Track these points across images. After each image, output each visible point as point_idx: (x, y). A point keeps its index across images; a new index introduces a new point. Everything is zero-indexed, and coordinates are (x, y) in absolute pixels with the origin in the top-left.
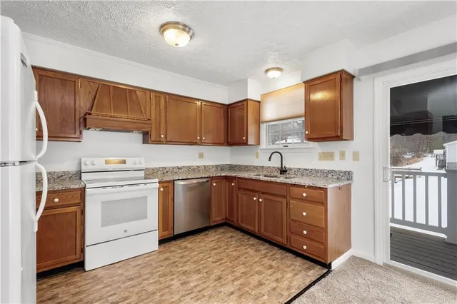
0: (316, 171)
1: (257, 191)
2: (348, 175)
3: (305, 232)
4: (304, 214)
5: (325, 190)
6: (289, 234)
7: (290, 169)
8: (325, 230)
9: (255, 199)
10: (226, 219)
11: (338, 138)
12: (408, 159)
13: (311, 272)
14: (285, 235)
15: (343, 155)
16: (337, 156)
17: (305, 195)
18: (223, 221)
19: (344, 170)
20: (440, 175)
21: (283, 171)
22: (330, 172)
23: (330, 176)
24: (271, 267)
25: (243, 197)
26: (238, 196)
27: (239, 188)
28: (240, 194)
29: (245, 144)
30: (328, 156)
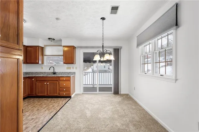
0: (66, 73)
1: (46, 81)
2: (74, 73)
3: (64, 90)
4: (64, 84)
5: (70, 77)
6: (59, 92)
7: (57, 73)
8: (70, 88)
9: (45, 83)
10: (28, 95)
11: (73, 63)
12: (86, 69)
13: (66, 100)
14: (58, 92)
15: (73, 68)
16: (72, 68)
17: (64, 79)
18: (27, 96)
19: (73, 72)
20: (91, 72)
21: (54, 73)
22: (70, 73)
23: (70, 74)
24: (55, 102)
25: (39, 84)
26: (36, 84)
27: (37, 81)
28: (37, 83)
29: (38, 63)
30: (69, 68)
